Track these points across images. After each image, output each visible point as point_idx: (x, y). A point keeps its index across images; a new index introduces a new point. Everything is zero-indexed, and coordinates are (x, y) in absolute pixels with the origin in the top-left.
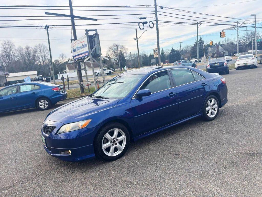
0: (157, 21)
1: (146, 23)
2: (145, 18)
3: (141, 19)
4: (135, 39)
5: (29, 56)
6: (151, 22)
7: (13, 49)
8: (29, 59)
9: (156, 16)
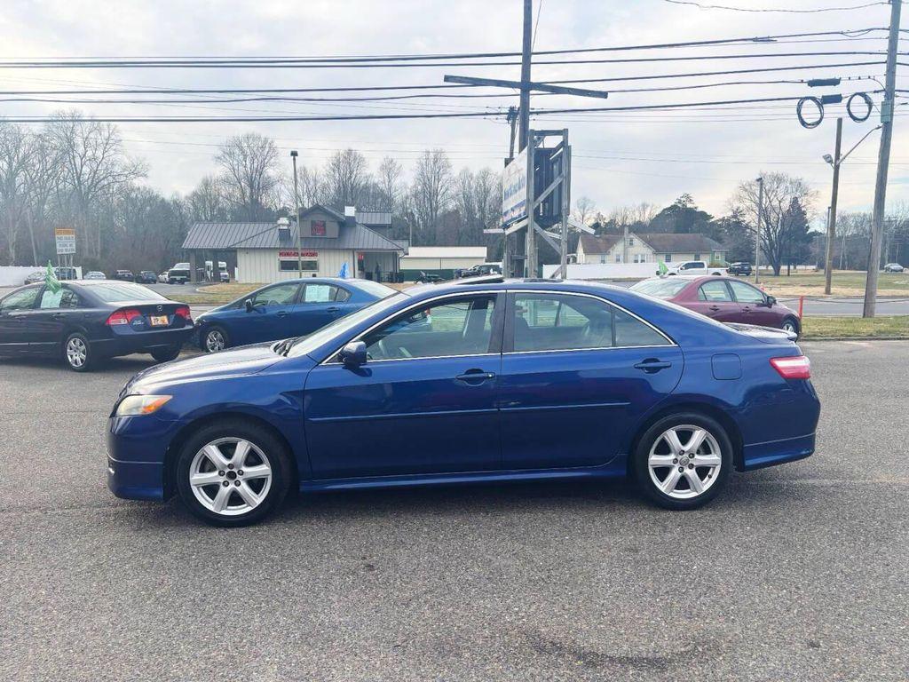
0: (890, 92)
1: (836, 99)
2: (835, 82)
3: (813, 83)
4: (827, 158)
5: (482, 201)
6: (863, 95)
7: (444, 177)
8: (482, 209)
9: (891, 74)
